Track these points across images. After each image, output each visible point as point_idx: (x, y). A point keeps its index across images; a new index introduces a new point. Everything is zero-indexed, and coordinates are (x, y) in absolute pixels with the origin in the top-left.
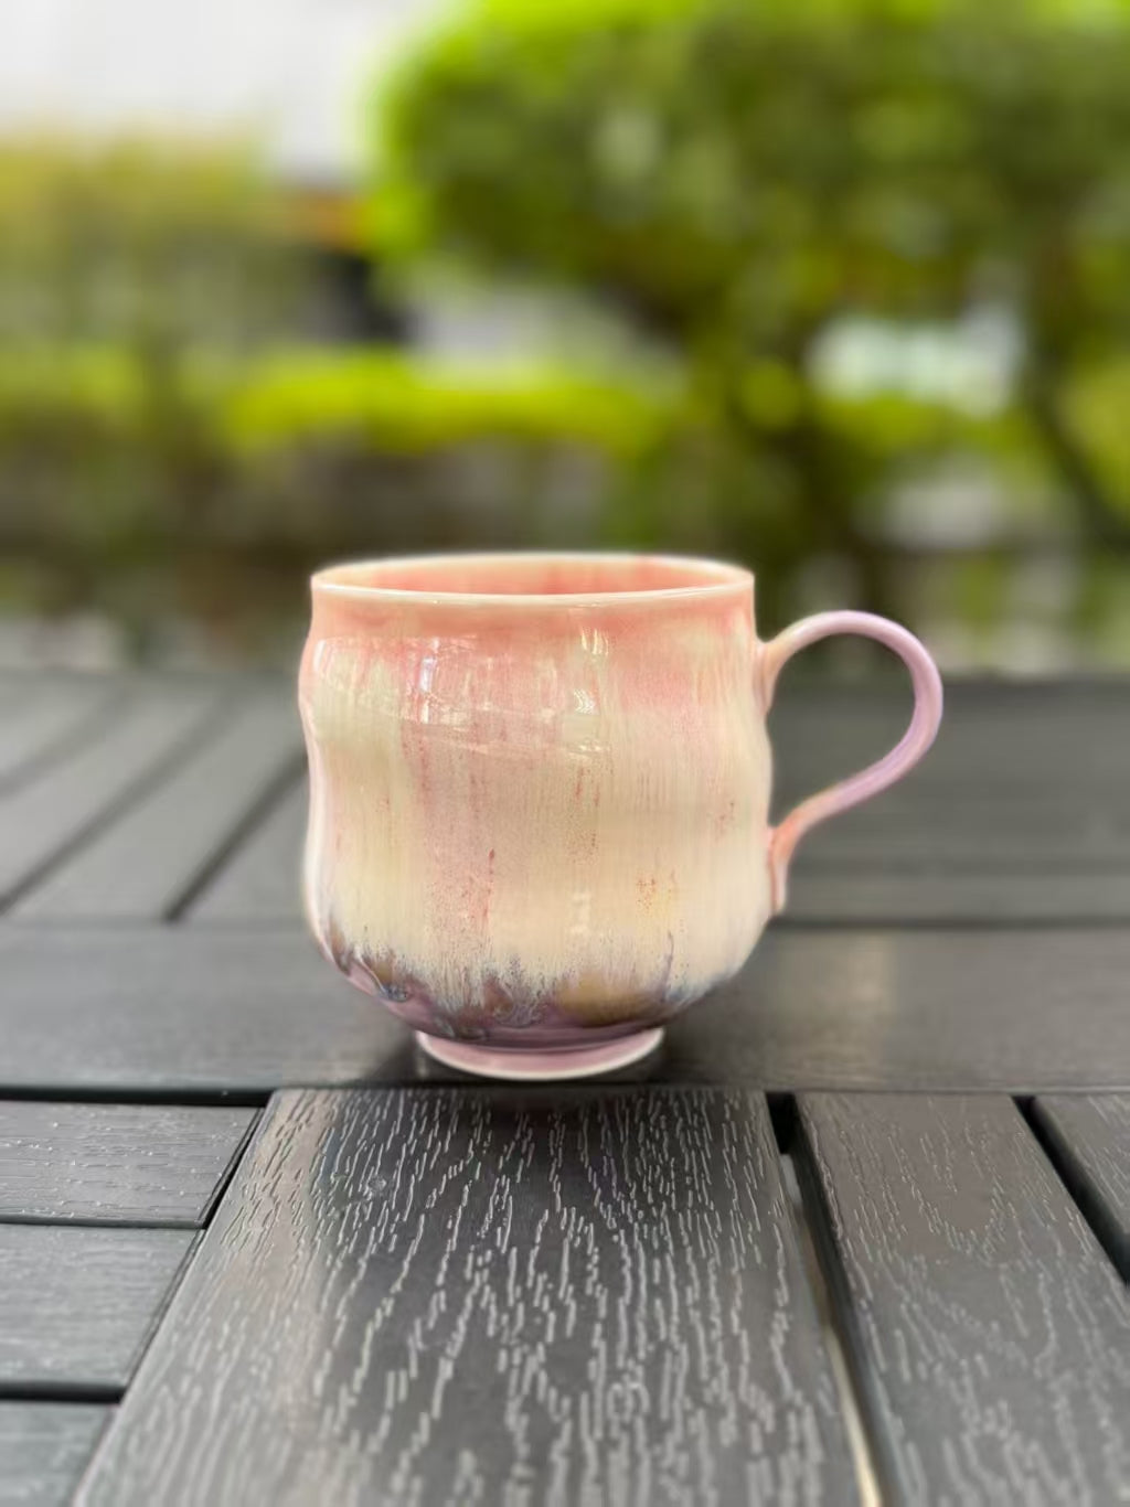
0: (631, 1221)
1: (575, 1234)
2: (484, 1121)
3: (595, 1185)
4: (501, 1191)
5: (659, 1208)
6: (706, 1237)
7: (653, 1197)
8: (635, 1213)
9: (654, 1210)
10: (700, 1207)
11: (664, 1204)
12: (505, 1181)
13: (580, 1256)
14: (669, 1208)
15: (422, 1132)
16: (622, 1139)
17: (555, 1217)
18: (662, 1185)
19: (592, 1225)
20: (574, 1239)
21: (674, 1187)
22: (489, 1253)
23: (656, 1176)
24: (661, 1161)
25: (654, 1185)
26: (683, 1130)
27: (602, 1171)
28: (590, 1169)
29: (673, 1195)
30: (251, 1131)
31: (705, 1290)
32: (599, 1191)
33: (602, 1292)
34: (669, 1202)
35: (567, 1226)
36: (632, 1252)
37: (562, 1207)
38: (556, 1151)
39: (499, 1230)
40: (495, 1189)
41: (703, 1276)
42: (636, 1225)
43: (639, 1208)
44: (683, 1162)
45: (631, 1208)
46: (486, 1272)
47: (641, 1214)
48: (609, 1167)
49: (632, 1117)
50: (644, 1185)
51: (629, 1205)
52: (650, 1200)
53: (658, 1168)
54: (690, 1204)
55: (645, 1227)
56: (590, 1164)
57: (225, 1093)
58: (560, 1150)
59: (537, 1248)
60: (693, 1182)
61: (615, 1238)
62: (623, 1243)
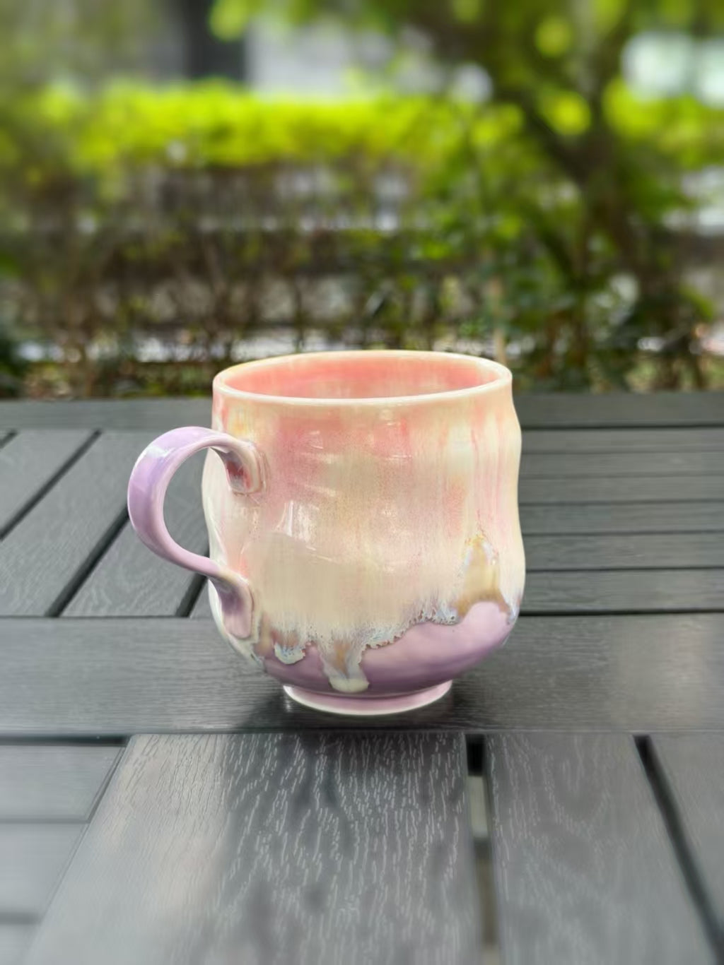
0: (363, 815)
1: (326, 824)
2: (273, 755)
3: (343, 794)
4: (281, 797)
5: (383, 807)
6: (410, 825)
7: (380, 801)
8: (366, 811)
9: (379, 810)
10: (409, 807)
11: (387, 806)
12: (284, 792)
13: (328, 838)
14: (389, 808)
15: (231, 761)
16: (364, 765)
17: (314, 814)
18: (386, 793)
19: (338, 819)
20: (325, 827)
21: (394, 795)
22: (270, 836)
23: (383, 789)
24: (388, 779)
25: (382, 794)
26: (405, 759)
27: (349, 785)
28: (341, 785)
29: (393, 800)
30: (117, 762)
31: (405, 854)
32: (345, 797)
33: (340, 857)
34: (390, 804)
35: (322, 820)
36: (362, 833)
37: (320, 807)
38: (319, 773)
39: (278, 822)
40: (277, 798)
41: (405, 847)
42: (366, 818)
43: (369, 808)
44: (403, 780)
45: (365, 808)
46: (267, 847)
47: (371, 811)
48: (353, 783)
49: (372, 751)
50: (375, 793)
51: (363, 806)
52: (378, 802)
53: (386, 783)
54: (403, 805)
55: (372, 819)
56: (341, 781)
57: (98, 738)
58: (322, 773)
59: (301, 832)
60: (407, 792)
61: (352, 826)
62: (356, 828)
